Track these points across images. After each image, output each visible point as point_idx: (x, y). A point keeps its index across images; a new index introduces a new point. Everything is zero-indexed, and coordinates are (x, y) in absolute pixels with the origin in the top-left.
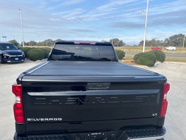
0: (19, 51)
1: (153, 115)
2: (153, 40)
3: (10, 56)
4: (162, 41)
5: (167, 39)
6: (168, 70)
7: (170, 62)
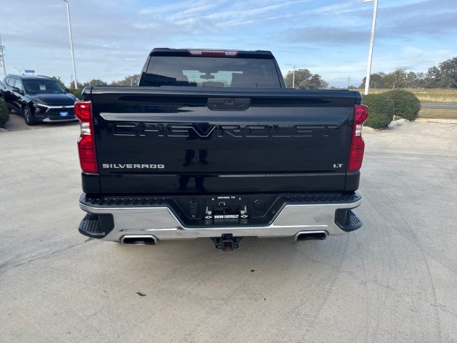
0: (69, 95)
1: (335, 166)
2: (398, 73)
3: (50, 107)
4: (421, 75)
5: (435, 68)
6: (421, 134)
7: (432, 120)
